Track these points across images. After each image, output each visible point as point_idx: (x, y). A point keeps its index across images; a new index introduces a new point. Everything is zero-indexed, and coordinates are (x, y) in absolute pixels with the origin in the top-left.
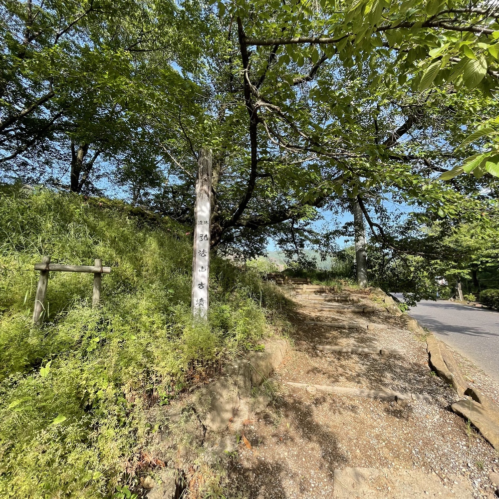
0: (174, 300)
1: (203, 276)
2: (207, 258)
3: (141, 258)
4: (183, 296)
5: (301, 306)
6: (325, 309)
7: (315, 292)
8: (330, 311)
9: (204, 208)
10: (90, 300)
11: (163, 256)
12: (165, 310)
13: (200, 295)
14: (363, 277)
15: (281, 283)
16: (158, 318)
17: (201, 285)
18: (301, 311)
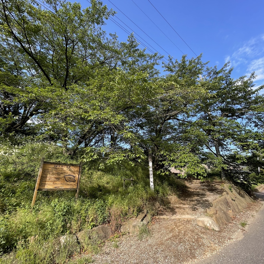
0: (146, 185)
1: (152, 180)
2: (152, 175)
3: (138, 175)
4: (148, 184)
5: (190, 188)
6: (198, 189)
7: (200, 183)
8: (200, 190)
9: (150, 164)
10: (131, 185)
11: (143, 173)
12: (144, 187)
13: (152, 184)
14: (223, 176)
15: (187, 180)
16: (143, 189)
17: (152, 182)
18: (189, 190)
